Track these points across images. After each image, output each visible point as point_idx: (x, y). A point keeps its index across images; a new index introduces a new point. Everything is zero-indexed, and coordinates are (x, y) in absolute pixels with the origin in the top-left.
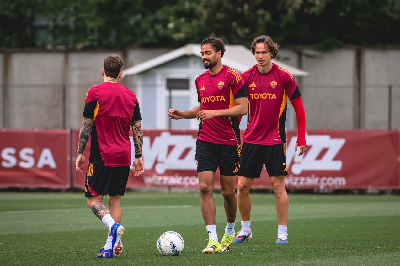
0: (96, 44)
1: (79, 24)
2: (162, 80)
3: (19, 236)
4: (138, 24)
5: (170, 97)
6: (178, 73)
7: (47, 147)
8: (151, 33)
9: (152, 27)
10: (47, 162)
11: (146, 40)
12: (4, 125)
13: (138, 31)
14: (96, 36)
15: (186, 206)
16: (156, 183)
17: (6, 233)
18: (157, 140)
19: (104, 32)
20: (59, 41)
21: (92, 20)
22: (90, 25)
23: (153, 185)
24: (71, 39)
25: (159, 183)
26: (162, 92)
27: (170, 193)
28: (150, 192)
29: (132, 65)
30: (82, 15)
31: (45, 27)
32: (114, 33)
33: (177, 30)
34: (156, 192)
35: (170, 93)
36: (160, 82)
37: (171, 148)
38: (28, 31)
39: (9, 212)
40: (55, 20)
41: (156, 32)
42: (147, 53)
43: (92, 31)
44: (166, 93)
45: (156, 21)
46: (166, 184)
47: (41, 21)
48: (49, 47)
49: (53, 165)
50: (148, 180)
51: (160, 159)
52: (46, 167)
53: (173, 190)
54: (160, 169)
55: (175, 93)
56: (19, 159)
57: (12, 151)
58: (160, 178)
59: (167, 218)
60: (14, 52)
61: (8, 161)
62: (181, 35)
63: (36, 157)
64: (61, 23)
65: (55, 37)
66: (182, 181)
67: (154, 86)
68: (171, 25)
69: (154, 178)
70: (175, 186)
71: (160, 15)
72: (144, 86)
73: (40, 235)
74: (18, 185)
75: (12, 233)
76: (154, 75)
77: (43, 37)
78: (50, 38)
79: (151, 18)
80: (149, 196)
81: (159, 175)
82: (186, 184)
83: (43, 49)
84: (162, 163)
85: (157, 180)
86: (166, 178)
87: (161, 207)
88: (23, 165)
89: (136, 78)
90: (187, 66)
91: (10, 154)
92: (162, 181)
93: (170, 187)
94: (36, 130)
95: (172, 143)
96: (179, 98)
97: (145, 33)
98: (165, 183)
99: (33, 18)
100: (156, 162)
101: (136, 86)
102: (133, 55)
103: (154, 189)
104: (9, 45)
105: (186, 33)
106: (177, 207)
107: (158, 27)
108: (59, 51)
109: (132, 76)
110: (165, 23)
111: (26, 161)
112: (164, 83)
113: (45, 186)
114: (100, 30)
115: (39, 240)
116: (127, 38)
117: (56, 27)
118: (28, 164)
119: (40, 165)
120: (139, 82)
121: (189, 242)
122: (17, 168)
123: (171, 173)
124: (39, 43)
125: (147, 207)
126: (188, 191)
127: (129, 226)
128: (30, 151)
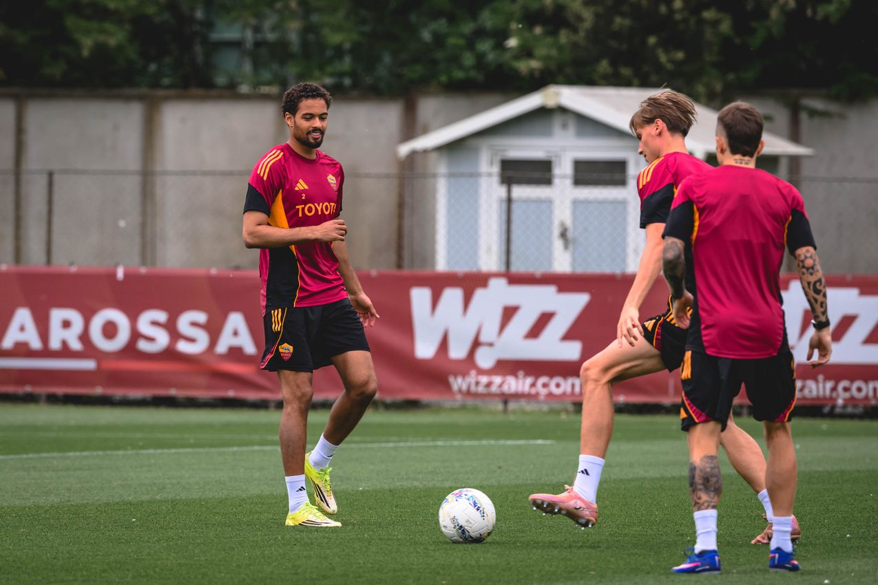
0: (347, 81)
1: (311, 37)
2: (492, 163)
3: (174, 503)
4: (439, 40)
5: (509, 200)
6: (526, 148)
7: (236, 309)
8: (468, 59)
9: (470, 45)
10: (236, 342)
11: (459, 74)
12: (144, 262)
13: (439, 55)
14: (347, 63)
15: (540, 442)
16: (473, 388)
17: (145, 498)
18: (479, 294)
19: (365, 55)
20: (266, 75)
21: (337, 29)
22: (335, 38)
23: (468, 393)
24: (292, 70)
25: (481, 389)
26: (491, 191)
27: (505, 411)
28: (463, 408)
29: (426, 130)
30: (315, 18)
31: (237, 44)
32: (387, 59)
33: (526, 52)
34: (476, 409)
35: (509, 192)
36: (487, 167)
37: (509, 313)
38: (198, 49)
39: (151, 451)
40: (257, 29)
41: (480, 57)
42: (461, 102)
43: (339, 52)
44: (502, 191)
45: (480, 33)
46: (498, 392)
47: (227, 31)
48: (244, 89)
49: (250, 348)
50: (458, 383)
51: (484, 338)
52: (235, 353)
53: (512, 405)
54: (485, 359)
55: (519, 192)
56: (175, 335)
57: (161, 316)
58: (484, 380)
59: (500, 468)
60: (167, 99)
61: (150, 339)
62: (535, 64)
63: (214, 329)
64: (271, 37)
65: (257, 65)
66: (533, 385)
67: (476, 175)
68: (512, 42)
69: (472, 377)
70: (517, 396)
71: (487, 19)
72: (451, 175)
73: (220, 502)
74: (173, 392)
75: (158, 497)
76: (476, 151)
77: (230, 65)
78: (248, 67)
79: (468, 28)
80: (461, 418)
81: (481, 372)
82: (543, 392)
83: (230, 92)
84: (491, 345)
85: (477, 383)
86: (497, 380)
87: (484, 442)
88: (183, 347)
89: (434, 156)
90: (548, 133)
91: (155, 323)
92: (489, 385)
93: (506, 398)
94: (214, 271)
95: (512, 302)
96: (527, 201)
97: (455, 60)
98: (494, 389)
99: (209, 25)
100: (476, 344)
101: (435, 176)
102: (428, 107)
103: (470, 402)
104: (155, 84)
105: (546, 59)
106: (522, 442)
107: (485, 46)
108: (266, 97)
109: (425, 152)
110: (501, 36)
111: (191, 340)
112: (496, 169)
113: (231, 394)
114: (355, 50)
115: (218, 513)
116: (417, 71)
117: (258, 44)
118: (195, 346)
119: (222, 348)
120: (441, 167)
121: (547, 521)
122: (170, 354)
123: (508, 367)
124: (221, 80)
125: (456, 443)
126: (545, 407)
127: (416, 483)
128: (201, 317)
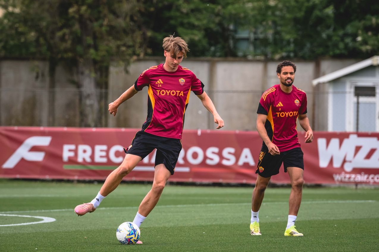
0: (292, 55)
1: (277, 36)
2: (351, 87)
3: (220, 226)
4: (329, 37)
5: (358, 103)
6: (365, 82)
7: (246, 147)
8: (341, 45)
9: (342, 40)
10: (246, 160)
11: (337, 52)
12: (209, 127)
13: (330, 44)
14: (292, 47)
15: (370, 201)
16: (343, 179)
17: (209, 224)
18: (346, 141)
19: (299, 44)
20: (259, 51)
21: (288, 33)
22: (287, 37)
23: (341, 182)
24: (269, 50)
25: (346, 180)
26: (350, 99)
27: (356, 189)
28: (339, 187)
29: (324, 74)
30: (279, 28)
31: (247, 39)
32: (308, 45)
33: (365, 42)
34: (344, 188)
35: (358, 99)
36: (349, 89)
37: (358, 149)
38: (231, 42)
39: (211, 205)
40: (255, 33)
41: (346, 45)
42: (338, 63)
43: (289, 43)
44: (355, 99)
45: (346, 35)
46: (353, 181)
47: (243, 34)
48: (250, 57)
49: (252, 163)
50: (337, 177)
51: (347, 159)
52: (246, 165)
53: (359, 186)
54: (348, 168)
55: (362, 99)
56: (222, 158)
57: (216, 150)
58: (348, 176)
59: (354, 212)
60: (218, 61)
61: (211, 159)
62: (369, 47)
63: (237, 155)
64: (261, 36)
65: (255, 47)
66: (368, 178)
67: (344, 93)
68: (359, 39)
69: (343, 175)
70: (361, 183)
71: (349, 29)
72: (334, 93)
73: (239, 226)
74: (221, 181)
75: (214, 223)
76: (344, 83)
77: (244, 48)
78: (251, 48)
79: (341, 33)
80: (338, 192)
81: (346, 173)
82: (372, 181)
83: (244, 59)
84: (350, 162)
85: (345, 177)
86: (353, 176)
87: (348, 201)
88: (225, 162)
89: (327, 85)
90: (374, 75)
91: (214, 153)
92: (350, 178)
93: (357, 184)
94: (237, 132)
95: (359, 144)
96: (365, 103)
97: (336, 46)
98: (352, 180)
99: (235, 31)
100: (344, 161)
101: (328, 93)
102: (325, 65)
103: (342, 185)
104: (214, 55)
105: (373, 45)
106: (363, 201)
107: (348, 40)
108: (259, 61)
109: (324, 83)
110: (354, 36)
111: (228, 160)
112: (353, 90)
113: (244, 181)
114: (296, 42)
115: (238, 230)
116: (320, 50)
117: (256, 39)
118: (230, 161)
119: (241, 163)
120: (330, 89)
121: (372, 233)
122: (219, 165)
123: (357, 171)
124: (240, 54)
125: (336, 202)
126: (373, 187)
127: (320, 218)
128: (232, 150)
